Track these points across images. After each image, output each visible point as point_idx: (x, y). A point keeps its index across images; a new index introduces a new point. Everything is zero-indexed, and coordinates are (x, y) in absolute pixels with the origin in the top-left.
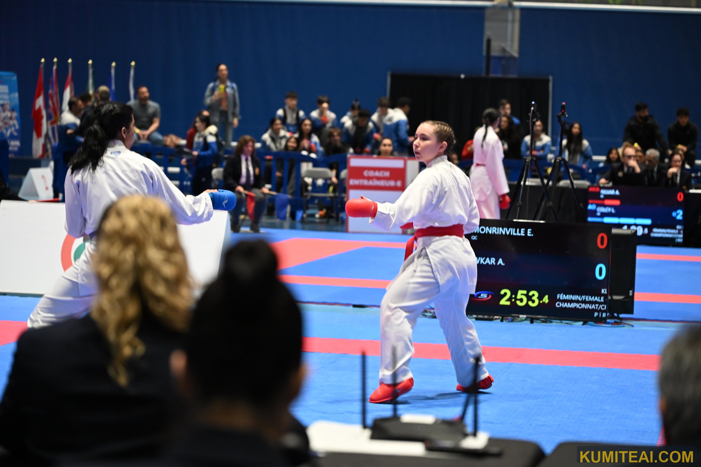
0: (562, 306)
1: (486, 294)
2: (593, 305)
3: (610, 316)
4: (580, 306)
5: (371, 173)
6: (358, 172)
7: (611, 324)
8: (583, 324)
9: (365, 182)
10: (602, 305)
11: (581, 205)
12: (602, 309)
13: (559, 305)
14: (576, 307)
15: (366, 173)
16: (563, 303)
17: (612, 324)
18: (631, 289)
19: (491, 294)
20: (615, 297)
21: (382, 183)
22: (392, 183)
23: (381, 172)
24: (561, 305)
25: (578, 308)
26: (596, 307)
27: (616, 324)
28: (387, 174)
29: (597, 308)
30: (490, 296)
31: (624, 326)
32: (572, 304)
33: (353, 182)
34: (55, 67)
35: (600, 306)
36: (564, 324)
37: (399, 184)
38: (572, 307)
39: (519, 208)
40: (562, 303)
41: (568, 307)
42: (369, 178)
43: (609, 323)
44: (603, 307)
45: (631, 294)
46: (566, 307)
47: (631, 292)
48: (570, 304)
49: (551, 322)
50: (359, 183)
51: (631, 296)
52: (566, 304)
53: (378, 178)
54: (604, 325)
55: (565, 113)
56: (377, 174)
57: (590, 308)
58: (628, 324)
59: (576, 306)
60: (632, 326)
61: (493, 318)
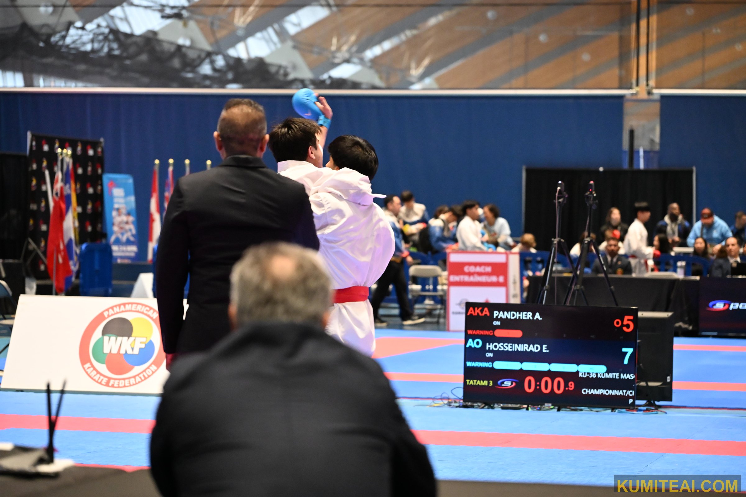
0: (588, 393)
1: (510, 382)
2: (621, 391)
3: (648, 403)
4: (607, 392)
5: (472, 269)
6: (458, 268)
7: (642, 411)
8: (612, 411)
9: (466, 278)
10: (630, 390)
11: (612, 287)
12: (631, 395)
13: (585, 391)
14: (602, 394)
15: (466, 269)
16: (590, 390)
17: (644, 411)
18: (669, 376)
19: (515, 382)
20: (651, 384)
21: (483, 279)
22: (494, 279)
23: (483, 267)
24: (587, 391)
25: (605, 394)
26: (623, 392)
27: (648, 411)
28: (489, 269)
29: (624, 394)
30: (514, 384)
31: (657, 413)
32: (599, 390)
33: (453, 278)
34: (171, 169)
35: (628, 391)
36: (594, 412)
37: (501, 279)
38: (599, 394)
39: (546, 292)
40: (588, 390)
41: (595, 394)
42: (470, 274)
43: (641, 410)
44: (631, 393)
45: (668, 381)
46: (592, 394)
47: (669, 378)
48: (597, 390)
49: (581, 410)
50: (460, 279)
51: (668, 382)
52: (592, 390)
53: (480, 274)
54: (635, 412)
55: (594, 192)
56: (478, 269)
57: (618, 394)
58: (662, 411)
59: (602, 392)
60: (666, 413)
61: (521, 407)
